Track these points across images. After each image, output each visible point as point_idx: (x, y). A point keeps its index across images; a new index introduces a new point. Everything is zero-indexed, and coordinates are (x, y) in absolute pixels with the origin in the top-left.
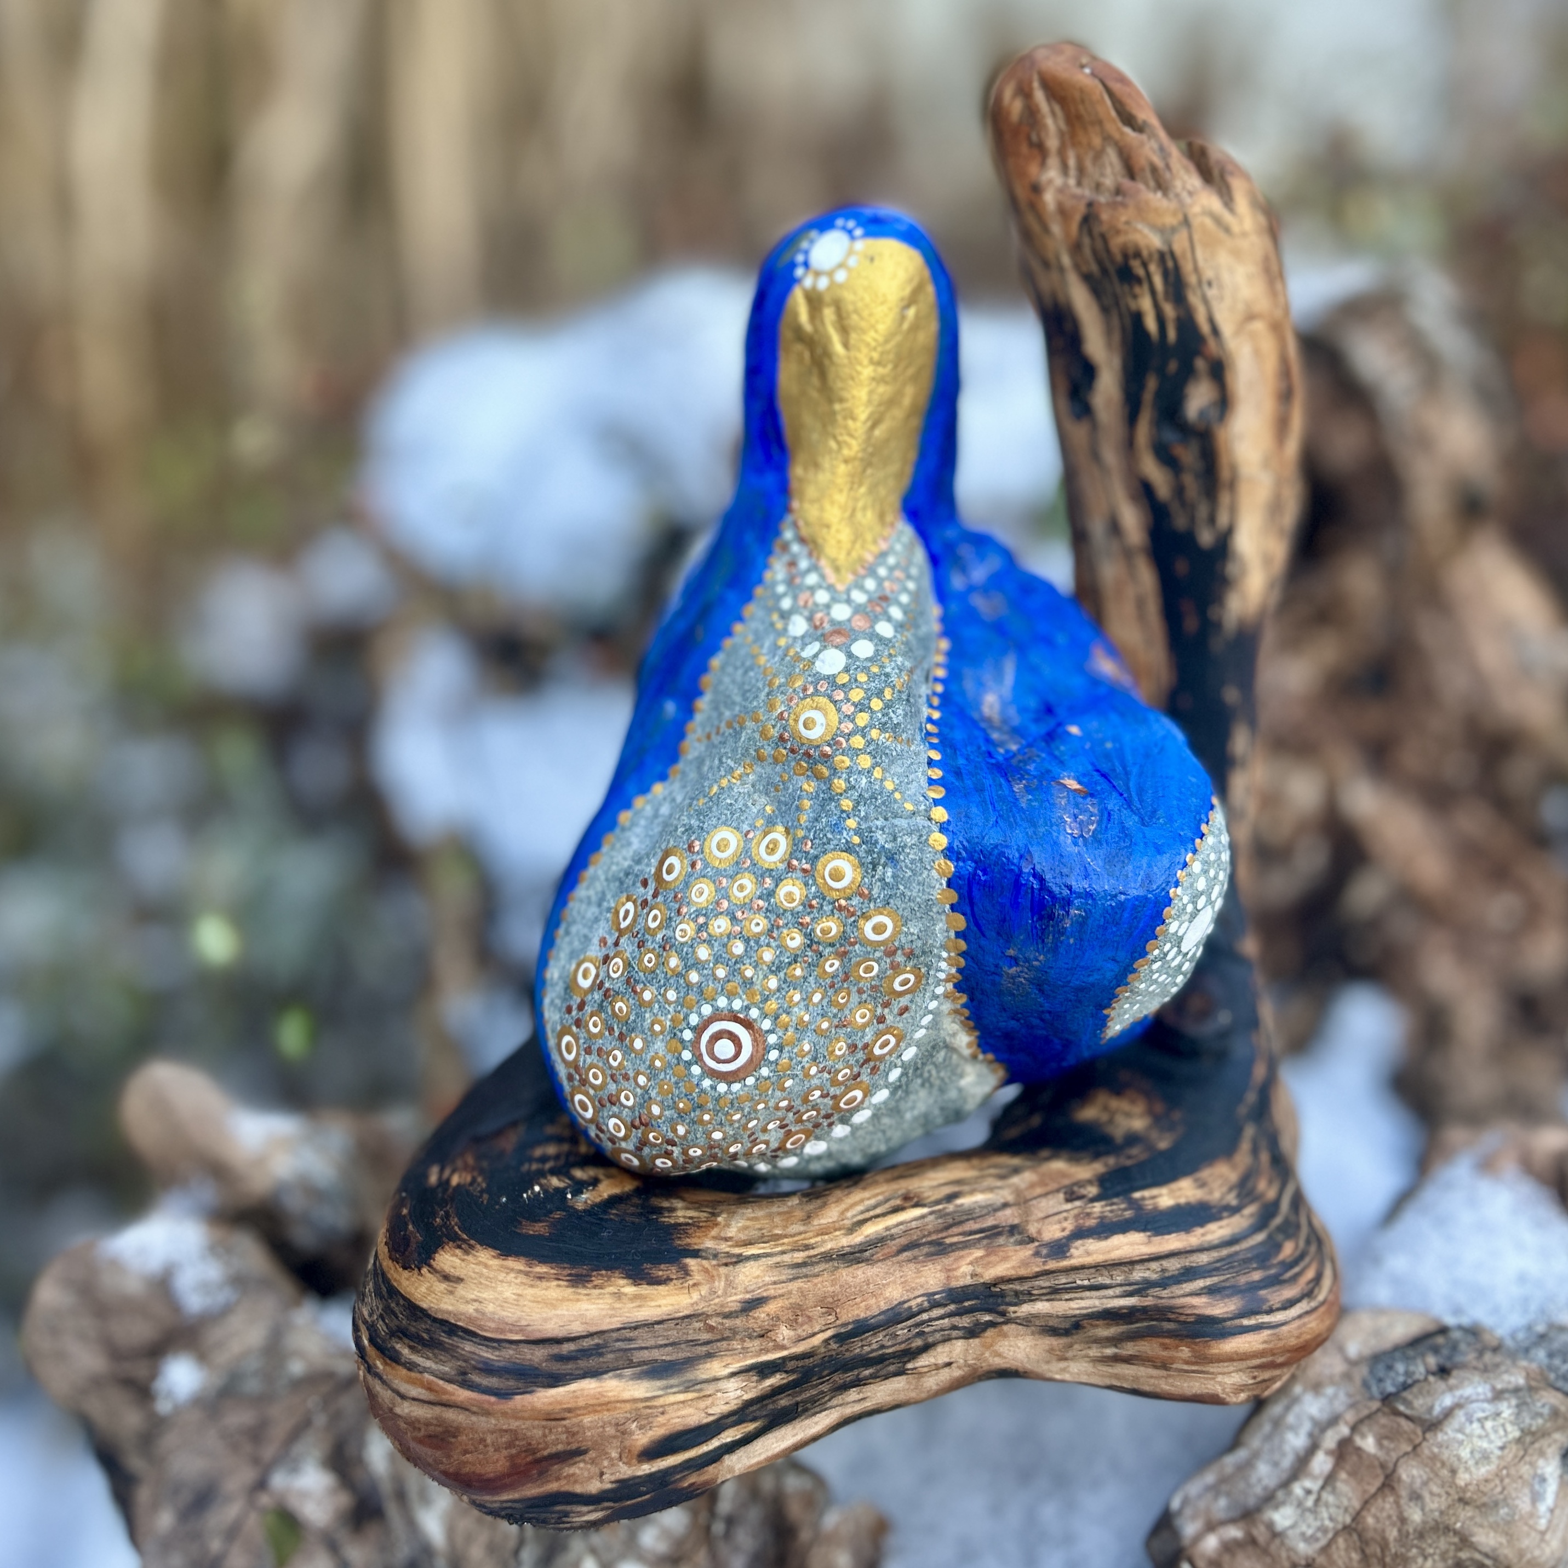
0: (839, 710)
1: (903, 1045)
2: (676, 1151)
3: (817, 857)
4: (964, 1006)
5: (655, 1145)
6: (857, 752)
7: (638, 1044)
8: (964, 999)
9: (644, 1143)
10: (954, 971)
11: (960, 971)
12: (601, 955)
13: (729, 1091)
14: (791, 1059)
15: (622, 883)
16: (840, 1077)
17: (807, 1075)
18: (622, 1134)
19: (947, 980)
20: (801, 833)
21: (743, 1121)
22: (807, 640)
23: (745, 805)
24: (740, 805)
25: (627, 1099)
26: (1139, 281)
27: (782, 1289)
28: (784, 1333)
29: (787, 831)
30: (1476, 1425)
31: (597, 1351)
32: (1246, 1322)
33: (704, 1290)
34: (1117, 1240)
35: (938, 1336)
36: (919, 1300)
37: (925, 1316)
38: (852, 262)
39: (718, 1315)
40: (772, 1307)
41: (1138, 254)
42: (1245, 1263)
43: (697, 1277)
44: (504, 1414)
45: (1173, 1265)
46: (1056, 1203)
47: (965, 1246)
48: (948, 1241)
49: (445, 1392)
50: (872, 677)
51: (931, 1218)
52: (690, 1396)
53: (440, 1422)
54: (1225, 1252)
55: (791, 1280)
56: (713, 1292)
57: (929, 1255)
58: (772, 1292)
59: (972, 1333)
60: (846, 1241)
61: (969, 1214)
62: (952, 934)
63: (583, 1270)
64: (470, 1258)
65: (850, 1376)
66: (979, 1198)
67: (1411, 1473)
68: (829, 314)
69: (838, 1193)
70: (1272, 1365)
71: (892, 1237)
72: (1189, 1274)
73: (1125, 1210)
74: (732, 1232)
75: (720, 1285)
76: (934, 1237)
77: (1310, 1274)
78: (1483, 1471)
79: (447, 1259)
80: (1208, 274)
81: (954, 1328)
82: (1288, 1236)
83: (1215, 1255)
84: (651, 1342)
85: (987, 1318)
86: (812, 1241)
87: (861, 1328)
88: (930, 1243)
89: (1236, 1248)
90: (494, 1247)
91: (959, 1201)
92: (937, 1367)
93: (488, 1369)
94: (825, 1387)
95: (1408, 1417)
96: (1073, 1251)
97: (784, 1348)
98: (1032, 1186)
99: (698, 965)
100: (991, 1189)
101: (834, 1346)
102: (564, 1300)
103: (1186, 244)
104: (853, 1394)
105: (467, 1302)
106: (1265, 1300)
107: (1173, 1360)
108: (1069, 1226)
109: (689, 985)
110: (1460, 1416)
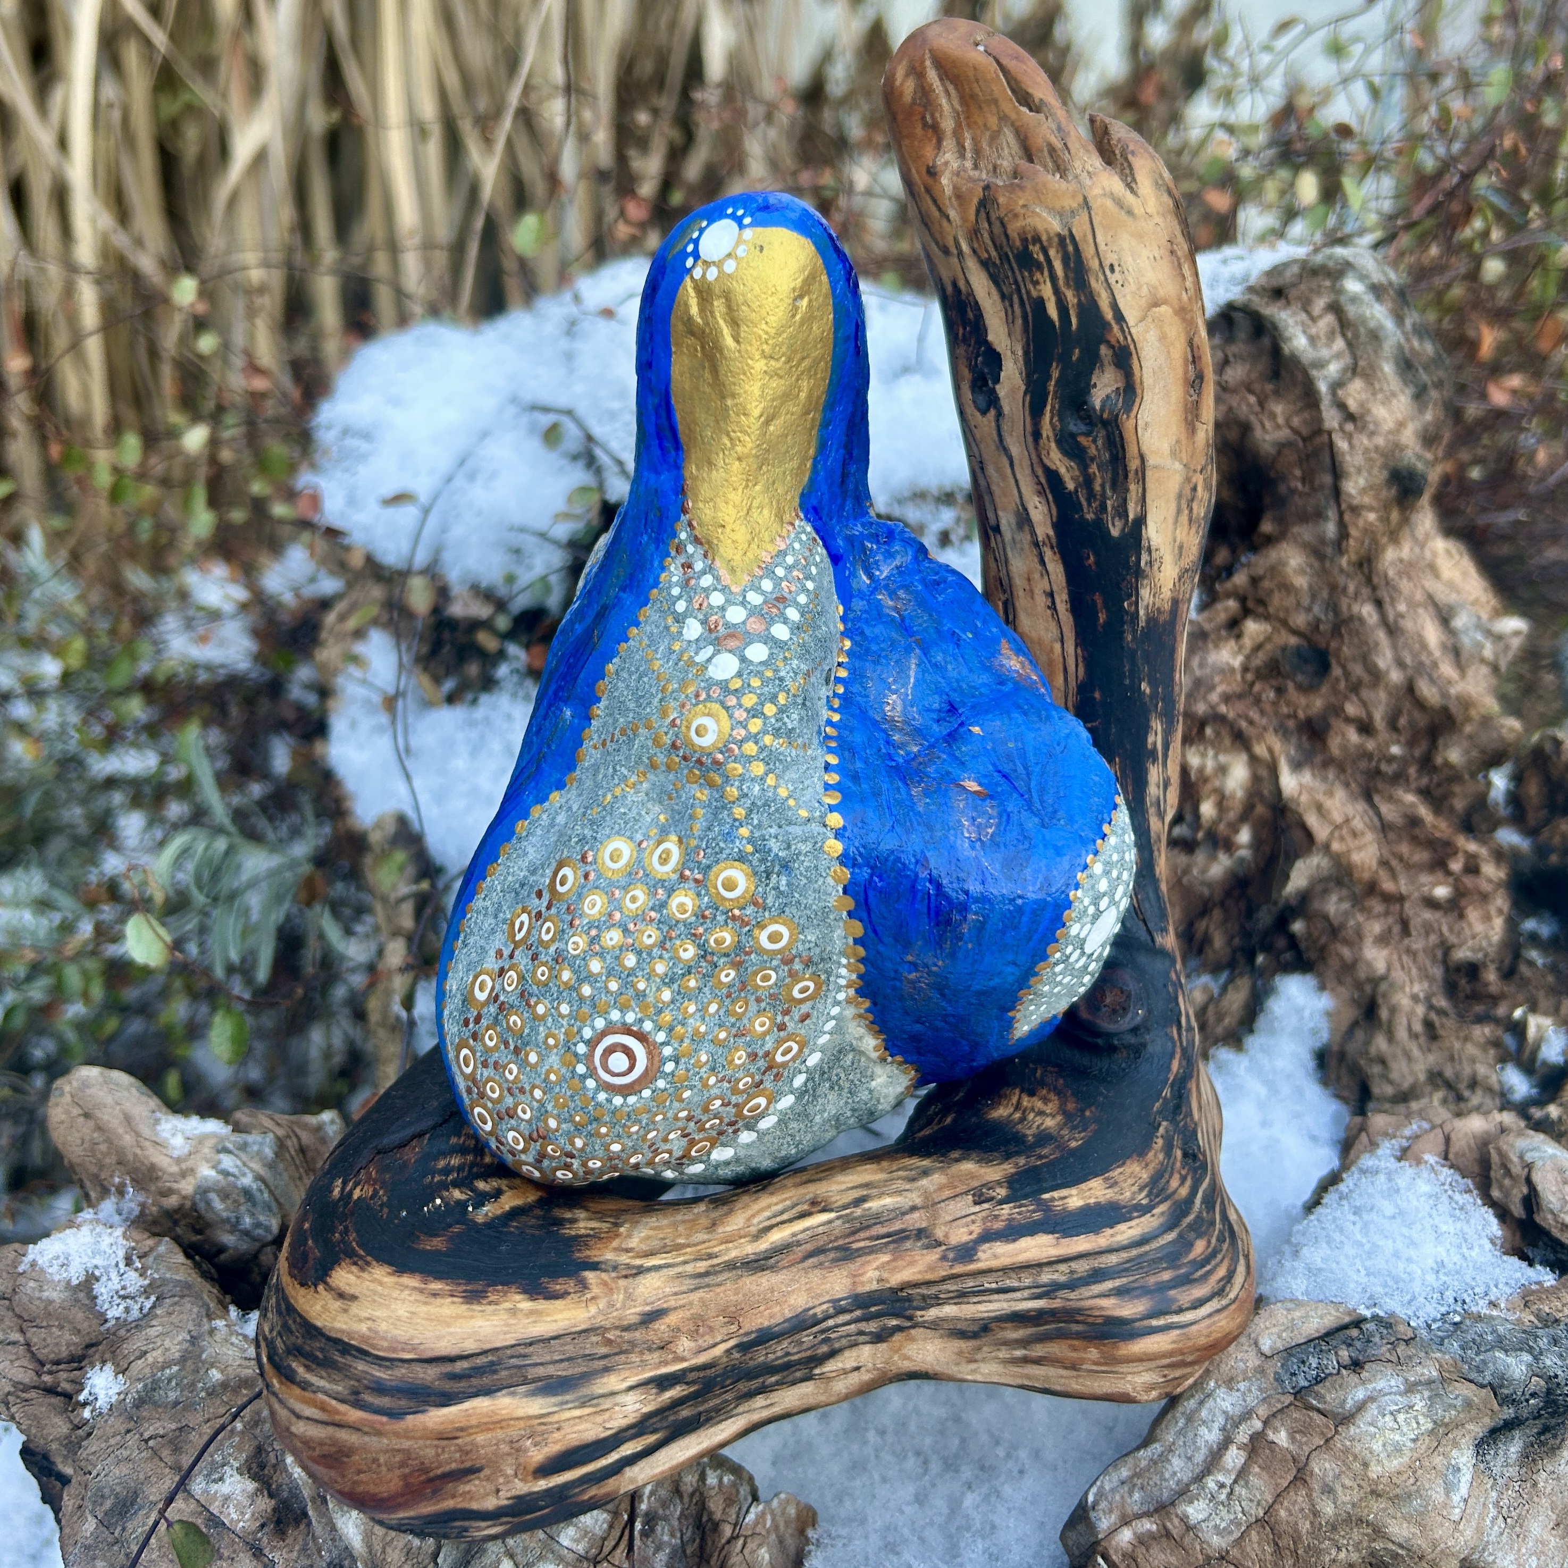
0: (731, 717)
1: (806, 1051)
2: (576, 1164)
3: (709, 867)
4: (868, 1010)
5: (554, 1158)
6: (749, 759)
7: (533, 1058)
8: (867, 1004)
9: (542, 1156)
10: (854, 977)
11: (860, 977)
12: (497, 967)
13: (625, 1104)
14: (688, 1070)
15: (517, 894)
16: (741, 1086)
17: (706, 1085)
18: (521, 1147)
19: (848, 986)
20: (694, 843)
21: (642, 1132)
22: (701, 644)
23: (639, 814)
24: (634, 813)
25: (524, 1112)
26: (1039, 267)
27: (683, 1300)
28: (685, 1345)
29: (680, 841)
30: (1388, 1418)
31: (491, 1368)
32: (1154, 1323)
33: (602, 1304)
34: (1025, 1243)
35: (844, 1342)
36: (825, 1307)
37: (831, 1322)
38: (741, 252)
39: (616, 1328)
40: (672, 1319)
41: (1037, 239)
42: (1155, 1263)
43: (596, 1290)
44: (396, 1434)
45: (1082, 1267)
46: (965, 1205)
47: (872, 1251)
48: (855, 1246)
49: (337, 1412)
50: (765, 682)
51: (839, 1222)
52: (587, 1411)
53: (334, 1442)
54: (1134, 1252)
55: (692, 1291)
56: (611, 1305)
57: (834, 1260)
58: (672, 1303)
59: (879, 1338)
60: (750, 1249)
61: (877, 1218)
62: (851, 941)
63: (478, 1286)
64: (365, 1275)
65: (755, 1384)
66: (888, 1201)
67: (1322, 1466)
68: (719, 305)
69: (745, 1199)
70: (1184, 1364)
71: (799, 1244)
72: (1097, 1275)
73: (1034, 1211)
74: (633, 1243)
75: (619, 1298)
76: (841, 1242)
77: (1222, 1272)
78: (1395, 1464)
79: (343, 1277)
80: (1110, 258)
81: (861, 1333)
82: (1200, 1236)
83: (1124, 1255)
84: (548, 1358)
85: (894, 1322)
86: (716, 1249)
87: (765, 1337)
88: (837, 1248)
89: (1146, 1248)
90: (390, 1264)
91: (867, 1205)
92: (845, 1372)
93: (380, 1389)
94: (728, 1396)
95: (1319, 1411)
96: (980, 1254)
97: (683, 1359)
98: (941, 1188)
99: (590, 978)
100: (899, 1192)
101: (736, 1355)
102: (458, 1317)
103: (1087, 227)
104: (760, 1401)
105: (360, 1321)
106: (1175, 1300)
107: (1082, 1361)
108: (977, 1229)
109: (581, 999)
110: (1373, 1409)
